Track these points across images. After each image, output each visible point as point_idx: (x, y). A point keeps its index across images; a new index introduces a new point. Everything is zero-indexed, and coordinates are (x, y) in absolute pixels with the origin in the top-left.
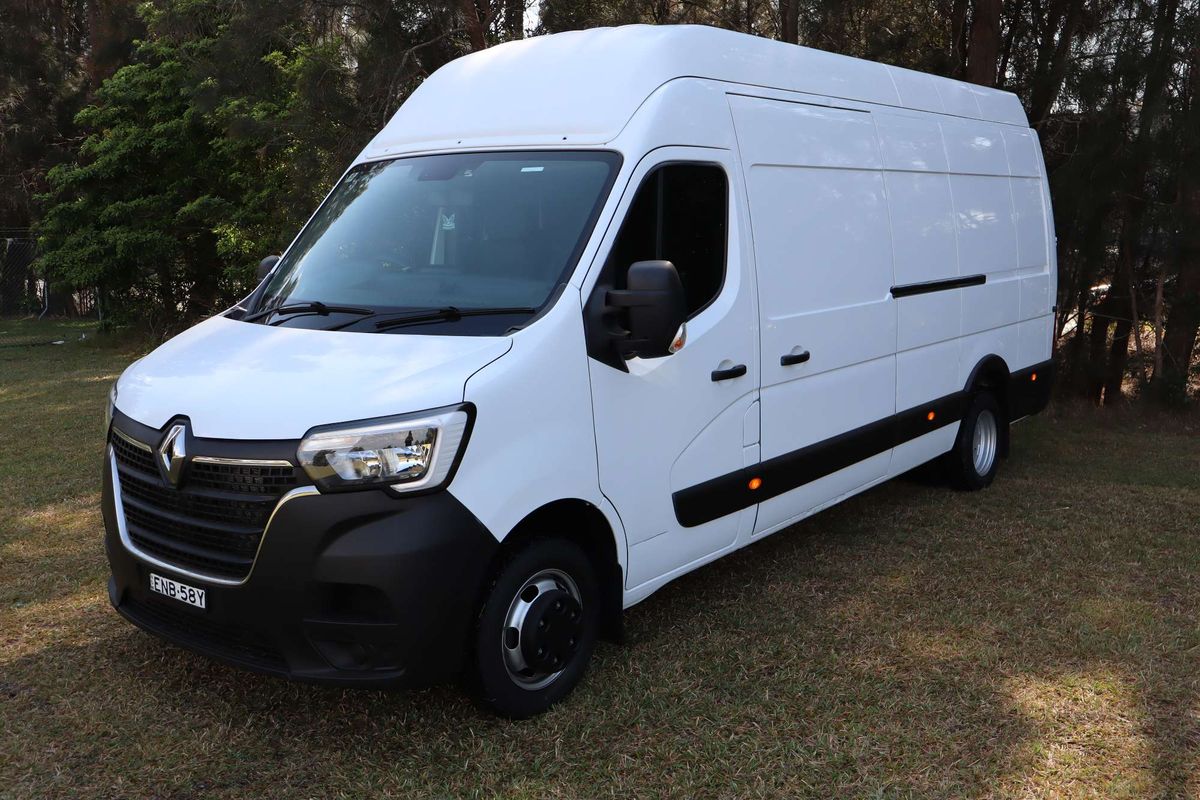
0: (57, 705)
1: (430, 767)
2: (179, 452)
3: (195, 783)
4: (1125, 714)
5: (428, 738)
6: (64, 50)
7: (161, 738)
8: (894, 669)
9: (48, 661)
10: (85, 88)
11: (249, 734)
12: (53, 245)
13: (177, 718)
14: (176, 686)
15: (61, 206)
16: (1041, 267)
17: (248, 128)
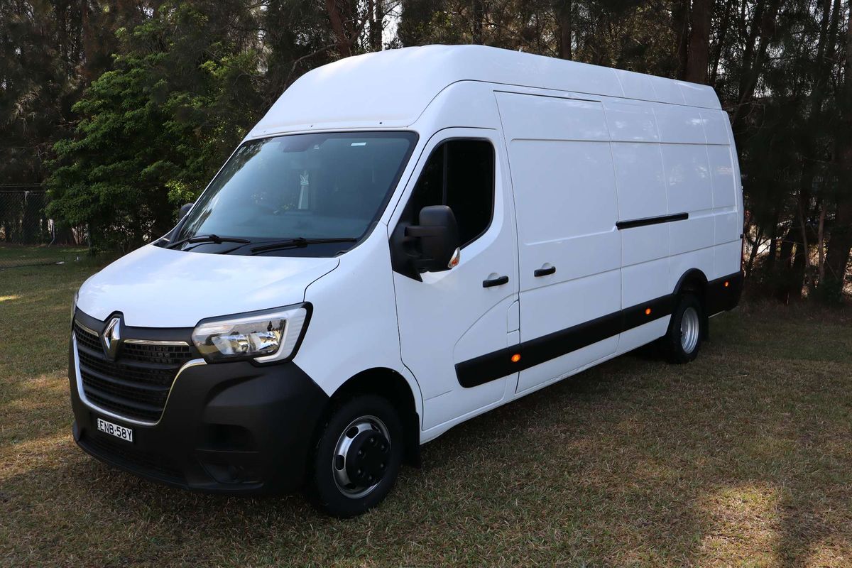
0: (35, 508)
1: (281, 550)
2: (116, 336)
3: (122, 559)
4: (761, 515)
5: (282, 530)
6: (67, 60)
7: (101, 531)
8: (606, 485)
9: (32, 478)
10: (81, 87)
11: (161, 527)
12: (57, 195)
13: (114, 517)
14: (115, 496)
15: (62, 168)
16: (731, 207)
17: (188, 114)
